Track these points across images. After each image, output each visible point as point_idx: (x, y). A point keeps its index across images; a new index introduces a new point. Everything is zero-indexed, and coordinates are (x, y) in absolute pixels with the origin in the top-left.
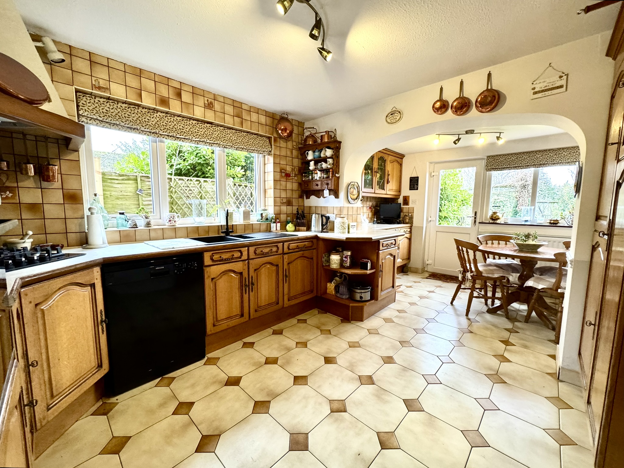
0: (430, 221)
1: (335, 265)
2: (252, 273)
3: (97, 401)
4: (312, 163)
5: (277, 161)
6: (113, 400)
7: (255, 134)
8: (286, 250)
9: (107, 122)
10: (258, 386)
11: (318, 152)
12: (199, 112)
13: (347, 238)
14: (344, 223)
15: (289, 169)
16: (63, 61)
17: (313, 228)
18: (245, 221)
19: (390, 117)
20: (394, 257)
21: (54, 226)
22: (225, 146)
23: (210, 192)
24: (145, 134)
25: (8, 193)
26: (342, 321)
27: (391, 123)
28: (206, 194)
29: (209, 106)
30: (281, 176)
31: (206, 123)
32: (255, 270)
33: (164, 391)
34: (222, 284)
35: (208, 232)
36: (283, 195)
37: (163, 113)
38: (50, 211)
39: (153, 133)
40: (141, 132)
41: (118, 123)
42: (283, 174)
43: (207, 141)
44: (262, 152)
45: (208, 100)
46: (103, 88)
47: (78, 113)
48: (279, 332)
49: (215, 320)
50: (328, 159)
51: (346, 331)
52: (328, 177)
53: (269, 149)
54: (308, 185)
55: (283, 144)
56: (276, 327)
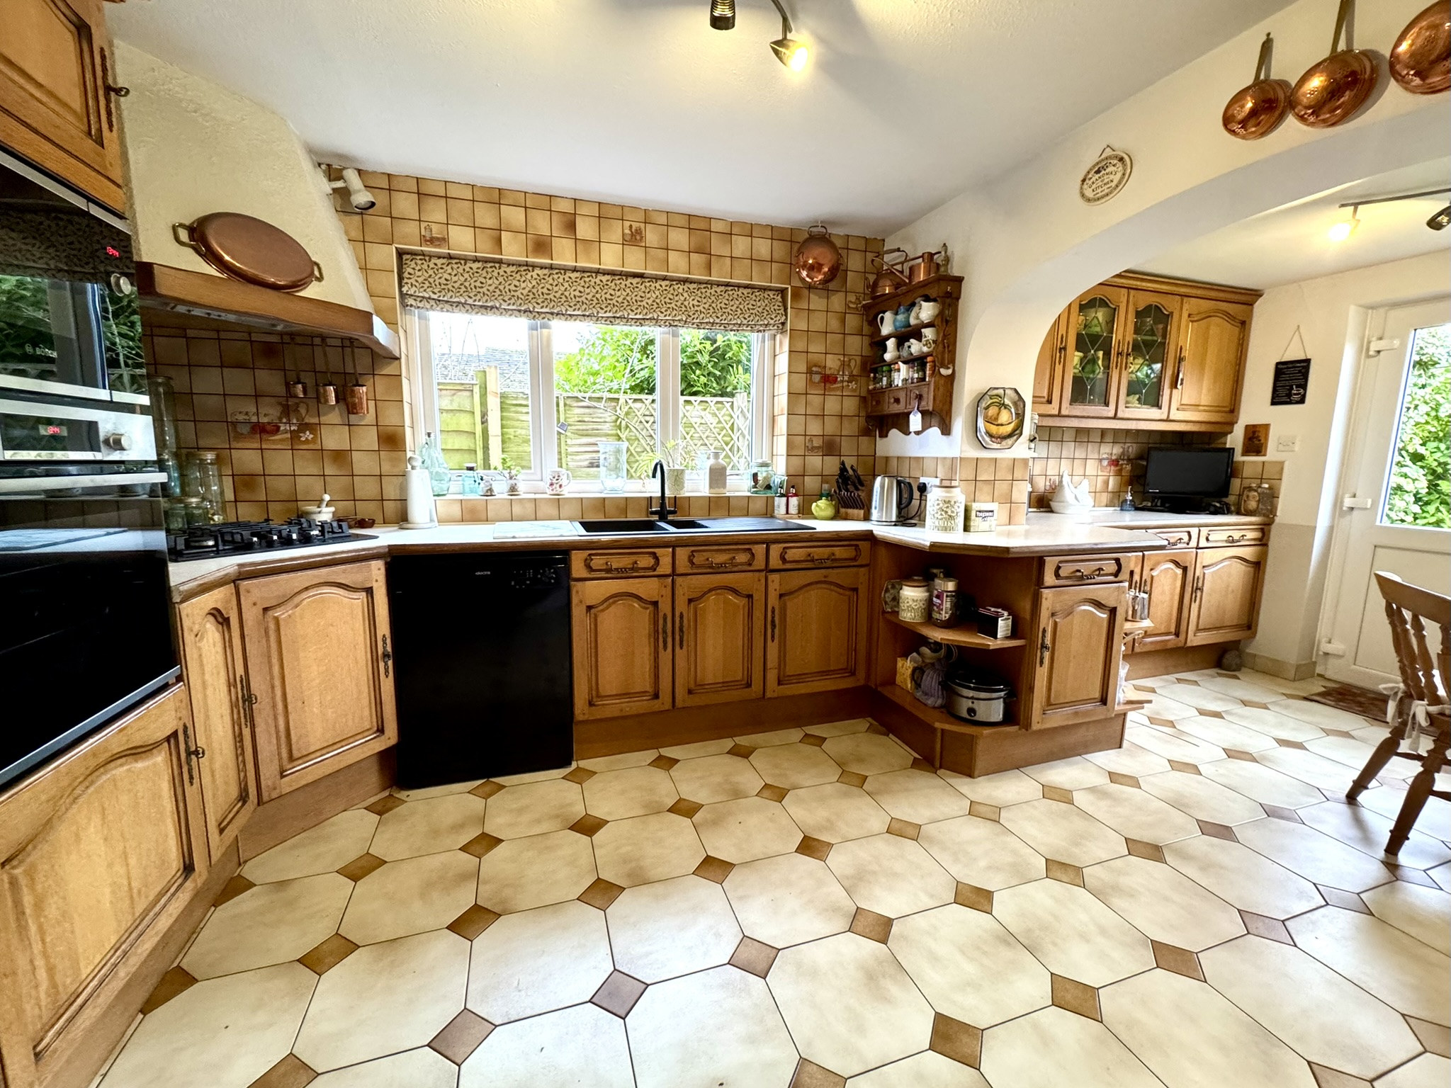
0: (1352, 509)
1: (909, 614)
2: (681, 606)
3: (384, 789)
4: (891, 343)
5: (801, 346)
6: (403, 795)
7: (746, 287)
8: (775, 562)
9: (447, 302)
10: (624, 850)
11: (904, 313)
12: (610, 258)
13: (933, 545)
14: (949, 502)
15: (832, 363)
16: (373, 204)
17: (875, 514)
18: (712, 491)
19: (1094, 179)
20: (1113, 611)
21: (366, 488)
22: (671, 322)
23: (696, 426)
24: (511, 315)
25: (308, 433)
26: (916, 764)
27: (1095, 200)
28: (687, 429)
29: (634, 238)
30: (810, 382)
31: (631, 276)
32: (690, 601)
33: (476, 803)
34: (611, 621)
35: (625, 511)
36: (815, 428)
37: (546, 268)
38: (362, 463)
39: (525, 311)
40: (504, 312)
41: (463, 301)
42: (817, 378)
43: (630, 317)
44: (761, 328)
45: (631, 226)
46: (438, 239)
47: (401, 292)
48: (743, 753)
49: (594, 693)
50: (923, 330)
51: (906, 790)
52: (923, 379)
53: (778, 318)
54: (878, 402)
55: (817, 302)
56: (743, 740)
